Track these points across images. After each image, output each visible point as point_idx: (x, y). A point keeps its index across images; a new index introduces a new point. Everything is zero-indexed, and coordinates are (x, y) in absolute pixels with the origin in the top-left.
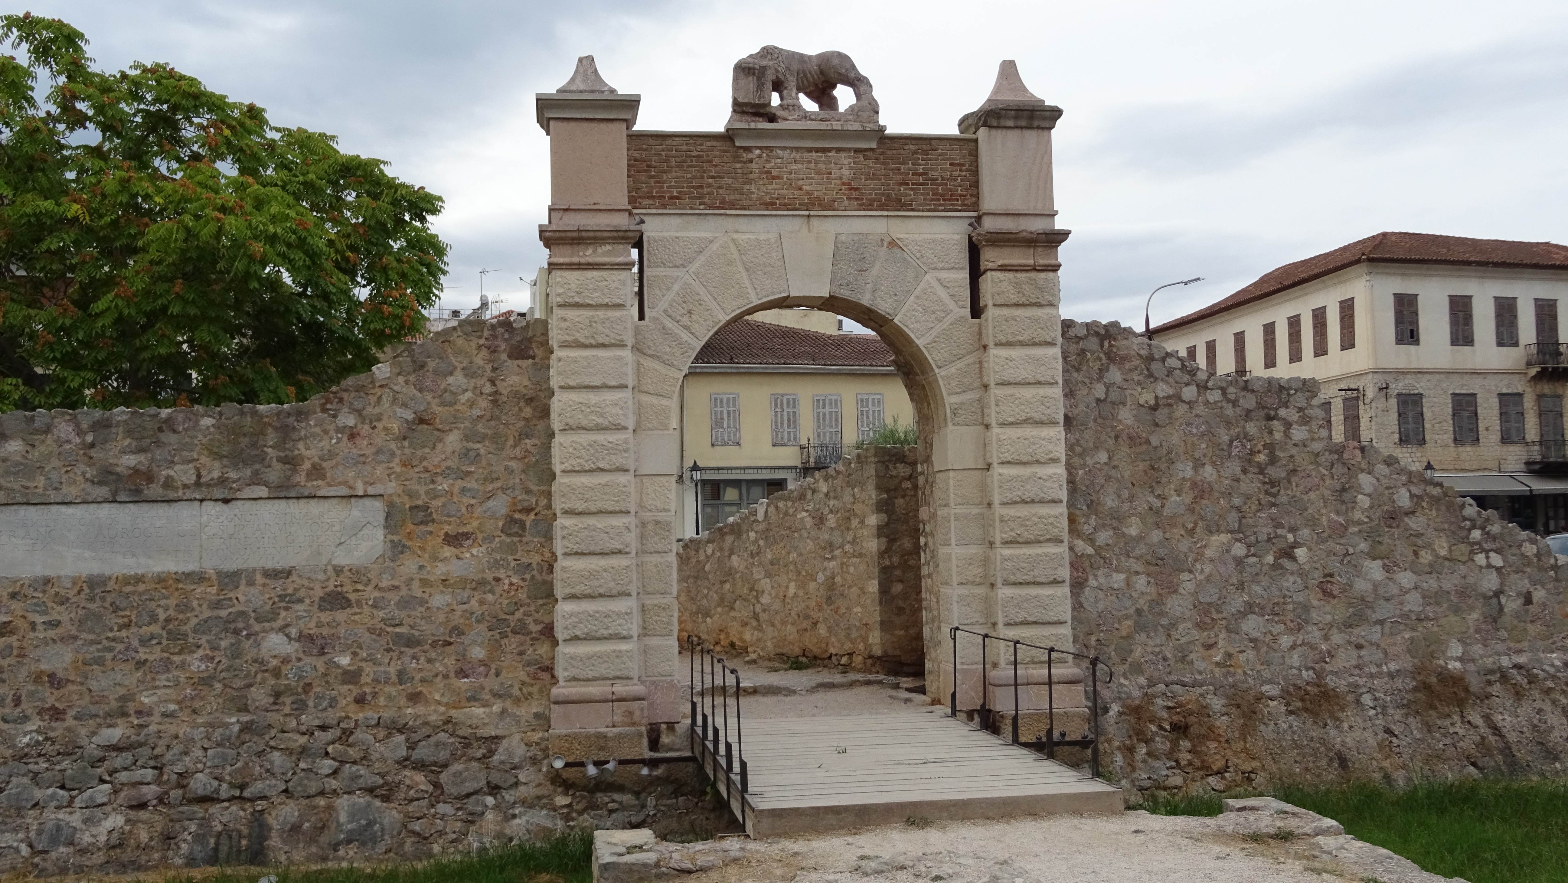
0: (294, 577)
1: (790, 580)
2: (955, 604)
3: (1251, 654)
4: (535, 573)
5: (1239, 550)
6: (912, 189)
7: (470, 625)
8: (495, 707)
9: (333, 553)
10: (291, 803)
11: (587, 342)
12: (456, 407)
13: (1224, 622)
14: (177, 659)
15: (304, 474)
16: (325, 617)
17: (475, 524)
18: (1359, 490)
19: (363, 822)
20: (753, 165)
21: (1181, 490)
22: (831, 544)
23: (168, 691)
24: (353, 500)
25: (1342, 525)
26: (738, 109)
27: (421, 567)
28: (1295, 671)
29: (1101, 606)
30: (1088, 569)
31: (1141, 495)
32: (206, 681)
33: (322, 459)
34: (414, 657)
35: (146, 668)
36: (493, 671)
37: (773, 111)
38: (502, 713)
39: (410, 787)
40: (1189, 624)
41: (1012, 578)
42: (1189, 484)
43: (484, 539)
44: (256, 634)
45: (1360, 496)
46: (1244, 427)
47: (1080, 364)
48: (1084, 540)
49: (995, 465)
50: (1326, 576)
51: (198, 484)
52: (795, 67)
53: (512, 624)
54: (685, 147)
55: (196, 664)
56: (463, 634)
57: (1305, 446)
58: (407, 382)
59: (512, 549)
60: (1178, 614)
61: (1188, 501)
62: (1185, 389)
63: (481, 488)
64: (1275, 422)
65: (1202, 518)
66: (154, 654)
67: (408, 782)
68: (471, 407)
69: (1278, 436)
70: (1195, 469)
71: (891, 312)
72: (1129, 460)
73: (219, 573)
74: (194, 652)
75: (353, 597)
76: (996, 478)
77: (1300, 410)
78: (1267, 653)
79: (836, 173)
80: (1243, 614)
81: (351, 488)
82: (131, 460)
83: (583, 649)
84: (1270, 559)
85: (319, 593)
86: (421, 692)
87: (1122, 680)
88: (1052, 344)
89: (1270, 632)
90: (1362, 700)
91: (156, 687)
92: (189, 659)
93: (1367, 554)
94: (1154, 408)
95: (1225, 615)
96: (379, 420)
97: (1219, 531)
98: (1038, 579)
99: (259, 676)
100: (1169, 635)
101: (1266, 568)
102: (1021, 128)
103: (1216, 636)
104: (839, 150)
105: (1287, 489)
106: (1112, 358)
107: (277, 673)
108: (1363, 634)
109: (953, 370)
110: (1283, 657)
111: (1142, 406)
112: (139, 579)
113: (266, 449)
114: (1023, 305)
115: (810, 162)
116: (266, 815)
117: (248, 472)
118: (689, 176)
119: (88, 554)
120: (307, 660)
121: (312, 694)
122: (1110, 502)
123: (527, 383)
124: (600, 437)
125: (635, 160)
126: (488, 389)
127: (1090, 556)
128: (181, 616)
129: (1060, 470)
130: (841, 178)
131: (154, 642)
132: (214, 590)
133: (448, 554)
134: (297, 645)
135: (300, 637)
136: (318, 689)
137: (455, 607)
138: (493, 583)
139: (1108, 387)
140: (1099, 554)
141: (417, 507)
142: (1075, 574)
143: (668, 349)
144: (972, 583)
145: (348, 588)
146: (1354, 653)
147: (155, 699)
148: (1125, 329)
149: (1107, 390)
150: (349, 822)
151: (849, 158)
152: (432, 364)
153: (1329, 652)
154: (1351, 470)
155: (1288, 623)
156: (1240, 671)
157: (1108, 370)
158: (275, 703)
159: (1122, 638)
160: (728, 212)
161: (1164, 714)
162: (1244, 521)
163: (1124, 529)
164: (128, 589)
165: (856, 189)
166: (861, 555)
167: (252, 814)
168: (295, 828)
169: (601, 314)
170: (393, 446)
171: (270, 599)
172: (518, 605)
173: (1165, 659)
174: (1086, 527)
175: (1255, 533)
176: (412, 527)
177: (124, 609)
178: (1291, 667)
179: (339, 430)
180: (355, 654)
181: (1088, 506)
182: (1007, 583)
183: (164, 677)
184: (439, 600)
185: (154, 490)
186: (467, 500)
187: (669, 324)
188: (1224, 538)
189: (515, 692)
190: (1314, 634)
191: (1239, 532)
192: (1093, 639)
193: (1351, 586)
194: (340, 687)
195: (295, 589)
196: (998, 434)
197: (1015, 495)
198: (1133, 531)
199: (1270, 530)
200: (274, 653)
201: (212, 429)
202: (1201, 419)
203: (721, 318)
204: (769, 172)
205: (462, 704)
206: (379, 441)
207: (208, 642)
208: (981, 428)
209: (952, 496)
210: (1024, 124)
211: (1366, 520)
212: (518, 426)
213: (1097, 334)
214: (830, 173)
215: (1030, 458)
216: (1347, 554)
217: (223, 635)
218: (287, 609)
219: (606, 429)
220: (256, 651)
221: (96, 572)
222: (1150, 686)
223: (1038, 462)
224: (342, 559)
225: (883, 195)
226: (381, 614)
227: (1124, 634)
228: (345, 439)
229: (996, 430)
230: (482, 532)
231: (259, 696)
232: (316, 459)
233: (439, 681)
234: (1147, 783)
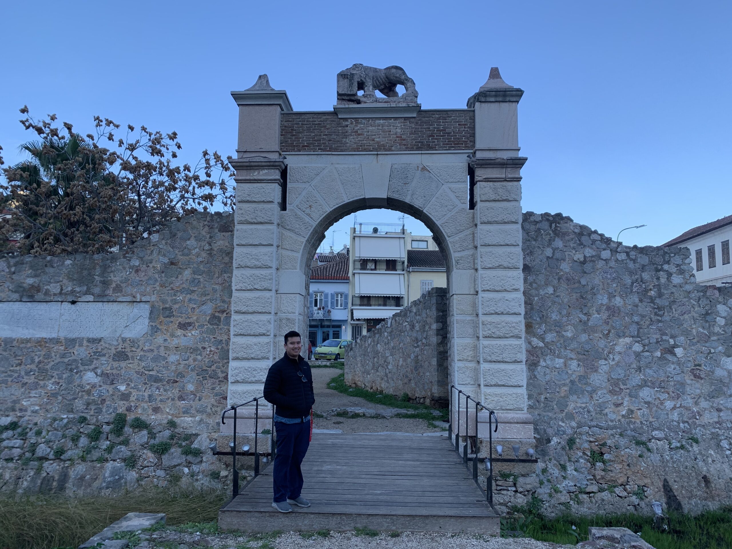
0: (102, 343)
1: (400, 357)
2: (456, 372)
3: (646, 411)
4: (224, 345)
5: (638, 347)
6: (436, 139)
7: (188, 372)
8: (197, 418)
9: (123, 331)
10: (83, 464)
11: (252, 221)
12: (190, 257)
13: (628, 391)
14: (42, 383)
15: (111, 289)
16: (116, 364)
17: (195, 318)
18: (718, 314)
19: (117, 477)
20: (348, 128)
21: (600, 310)
22: (417, 339)
23: (35, 399)
24: (135, 304)
25: (706, 335)
26: (340, 97)
27: (165, 340)
28: (675, 423)
29: (548, 378)
30: (540, 356)
31: (575, 313)
32: (54, 395)
33: (121, 282)
34: (158, 388)
35: (26, 387)
36: (198, 398)
37: (359, 98)
38: (200, 421)
39: (145, 460)
40: (605, 391)
41: (489, 358)
42: (605, 307)
43: (199, 326)
44: (81, 371)
45: (718, 318)
46: (641, 275)
47: (537, 237)
48: (537, 338)
49: (480, 292)
50: (696, 365)
51: (61, 293)
52: (371, 74)
53: (210, 373)
54: (311, 120)
55: (51, 386)
56: (184, 377)
57: (681, 287)
58: (166, 243)
59: (213, 332)
60: (598, 385)
61: (605, 317)
62: (603, 252)
63: (200, 299)
64: (661, 273)
65: (614, 328)
66: (31, 380)
67: (144, 456)
68: (197, 257)
69: (663, 280)
70: (610, 299)
71: (422, 206)
72: (567, 292)
73: (66, 339)
74: (50, 379)
75: (130, 354)
76: (480, 299)
77: (678, 265)
78: (656, 411)
79: (393, 131)
80: (641, 387)
81: (134, 297)
82: (30, 281)
83: (240, 388)
84: (658, 354)
85: (113, 351)
86: (159, 407)
87: (560, 423)
88: (516, 223)
89: (659, 398)
90: (721, 444)
91: (30, 397)
92: (47, 383)
93: (724, 353)
94: (584, 263)
95: (628, 387)
96: (151, 263)
97: (624, 336)
98: (505, 360)
99: (80, 394)
100: (592, 397)
101: (656, 359)
102: (499, 102)
103: (623, 399)
104: (396, 118)
105: (670, 312)
106: (557, 233)
107: (89, 393)
108: (721, 402)
109: (457, 238)
110: (667, 414)
111: (576, 261)
112: (28, 341)
113: (95, 277)
114: (498, 201)
115: (379, 126)
116: (69, 470)
117: (85, 288)
118: (313, 134)
119: (6, 327)
120: (105, 387)
121: (105, 405)
122: (554, 316)
123: (227, 244)
124: (257, 272)
125: (285, 127)
126: (207, 247)
127: (541, 348)
128: (46, 361)
129: (520, 296)
130: (396, 134)
131: (32, 373)
132: (62, 348)
133: (179, 334)
134: (100, 378)
135: (103, 374)
136: (108, 403)
137: (181, 362)
138: (202, 350)
139: (554, 250)
140: (547, 347)
141: (166, 308)
142: (532, 358)
143: (298, 226)
144: (466, 360)
145: (128, 349)
146: (716, 414)
147: (29, 403)
148: (566, 217)
149: (554, 252)
150: (110, 477)
151: (401, 122)
152: (179, 234)
153: (698, 413)
154: (713, 303)
155: (671, 393)
156: (638, 421)
157: (554, 240)
158: (86, 409)
159: (561, 397)
160: (333, 153)
161: (586, 445)
162: (641, 330)
163: (563, 333)
164: (22, 346)
165: (404, 140)
166: (429, 345)
167: (63, 468)
168: (82, 478)
169: (261, 206)
170: (157, 276)
171: (89, 353)
172: (213, 362)
173: (589, 412)
174: (539, 330)
175: (648, 338)
176: (163, 318)
177: (19, 356)
178: (673, 421)
179: (131, 268)
180: (128, 385)
181: (540, 318)
182: (485, 361)
183: (34, 392)
184: (173, 358)
185: (40, 296)
186: (191, 305)
187: (299, 213)
188: (628, 340)
189: (208, 410)
190: (689, 402)
191: (638, 337)
192: (543, 397)
193: (713, 372)
194: (119, 402)
195: (102, 349)
196: (481, 274)
197: (492, 309)
198: (569, 334)
199: (659, 336)
200: (88, 382)
201: (70, 266)
202: (613, 270)
203: (327, 210)
204: (357, 132)
205: (180, 415)
206: (150, 273)
207: (57, 374)
208: (473, 271)
209: (455, 309)
210: (500, 99)
211: (723, 333)
212: (221, 267)
213: (548, 220)
214: (390, 132)
215: (501, 288)
216: (710, 353)
217: (64, 372)
218: (97, 359)
219: (260, 267)
220: (80, 380)
221: (9, 336)
222: (578, 427)
223: (506, 290)
224: (128, 334)
225: (419, 142)
226: (143, 364)
227: (562, 395)
228: (133, 272)
229: (480, 271)
230: (198, 322)
231: (79, 404)
232: (119, 282)
233: (170, 403)
234: (573, 489)
